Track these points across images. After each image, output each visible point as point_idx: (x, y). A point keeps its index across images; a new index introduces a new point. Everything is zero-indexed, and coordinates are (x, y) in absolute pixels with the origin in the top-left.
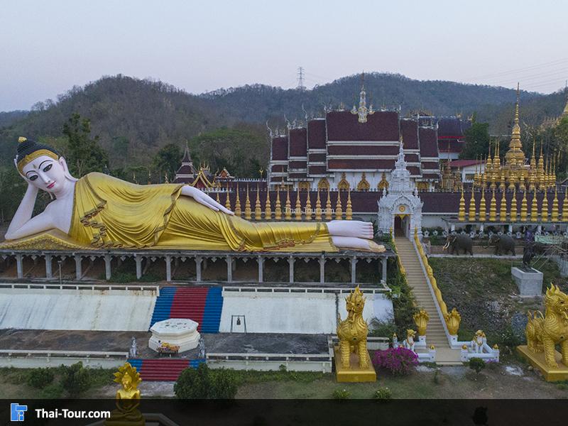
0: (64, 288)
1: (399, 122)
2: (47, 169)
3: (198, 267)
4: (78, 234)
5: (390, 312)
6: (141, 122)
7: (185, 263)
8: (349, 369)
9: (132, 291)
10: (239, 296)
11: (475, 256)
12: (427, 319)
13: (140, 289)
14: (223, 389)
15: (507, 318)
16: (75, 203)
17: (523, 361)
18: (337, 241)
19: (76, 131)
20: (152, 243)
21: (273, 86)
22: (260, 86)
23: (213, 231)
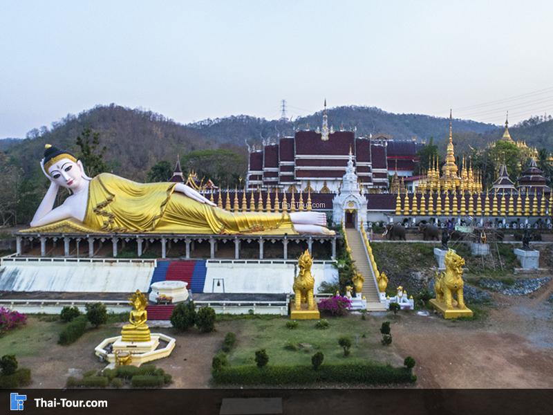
0: (81, 261)
1: (355, 140)
2: (68, 169)
3: (188, 247)
4: (91, 221)
5: (335, 277)
6: (132, 148)
7: (177, 244)
8: (300, 310)
9: (135, 263)
10: (220, 267)
11: (408, 241)
12: (363, 281)
13: (141, 261)
14: (206, 317)
15: (426, 283)
16: (89, 196)
17: (431, 308)
18: (297, 227)
19: (87, 142)
20: (150, 228)
21: (257, 117)
22: (245, 117)
23: (200, 219)
